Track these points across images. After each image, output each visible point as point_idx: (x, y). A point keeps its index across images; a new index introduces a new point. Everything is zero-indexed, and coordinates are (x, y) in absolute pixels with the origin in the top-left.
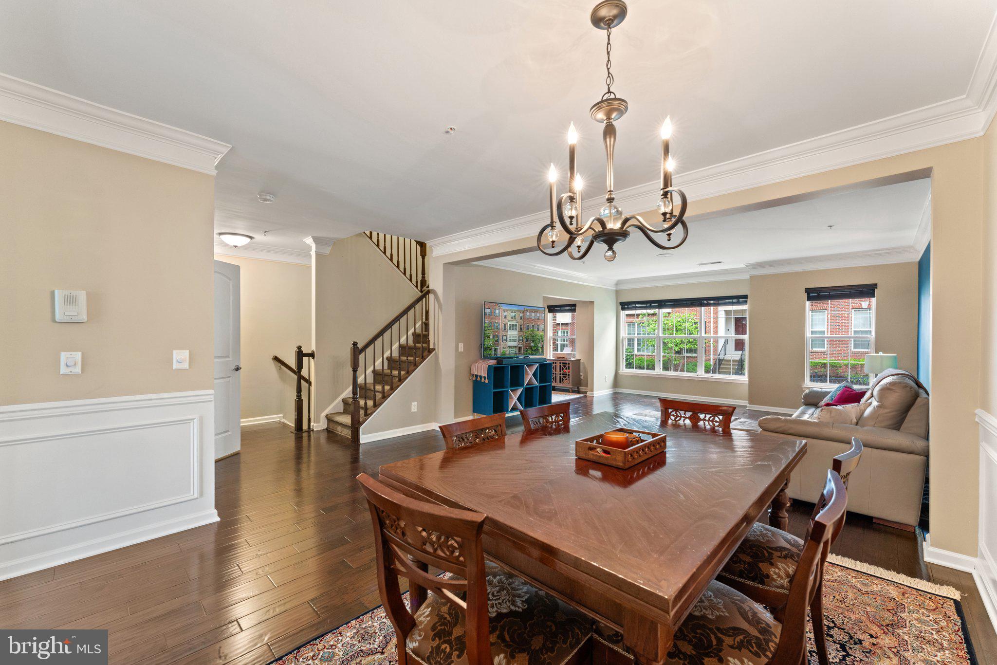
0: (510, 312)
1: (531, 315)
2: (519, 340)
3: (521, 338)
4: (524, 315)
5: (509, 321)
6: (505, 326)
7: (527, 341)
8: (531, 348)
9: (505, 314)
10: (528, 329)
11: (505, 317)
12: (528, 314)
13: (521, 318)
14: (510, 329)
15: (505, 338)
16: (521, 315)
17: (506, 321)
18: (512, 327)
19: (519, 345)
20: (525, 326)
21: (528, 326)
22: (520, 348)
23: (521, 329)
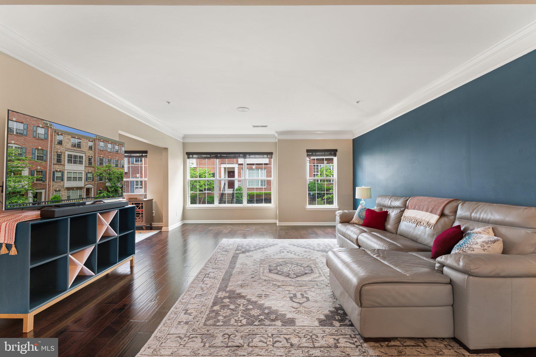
0: (69, 137)
1: (106, 146)
2: (87, 179)
3: (89, 175)
4: (95, 144)
5: (68, 150)
6: (59, 156)
7: (101, 179)
8: (106, 189)
9: (59, 138)
10: (101, 164)
11: (60, 143)
12: (102, 144)
13: (91, 148)
14: (70, 161)
15: (59, 175)
16: (90, 144)
17: (60, 149)
18: (73, 160)
19: (86, 186)
20: (97, 159)
21: (101, 160)
22: (88, 190)
23: (90, 163)
